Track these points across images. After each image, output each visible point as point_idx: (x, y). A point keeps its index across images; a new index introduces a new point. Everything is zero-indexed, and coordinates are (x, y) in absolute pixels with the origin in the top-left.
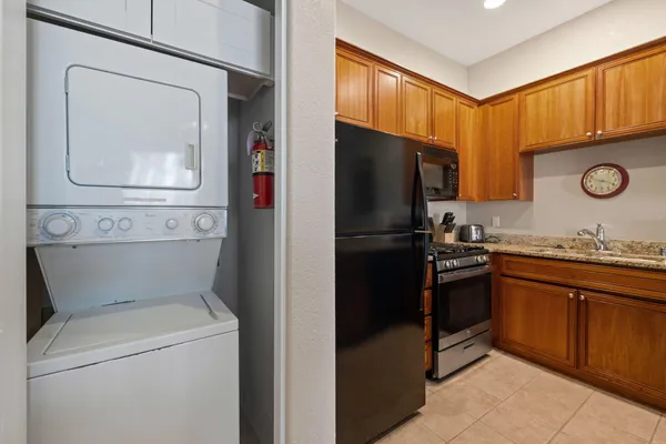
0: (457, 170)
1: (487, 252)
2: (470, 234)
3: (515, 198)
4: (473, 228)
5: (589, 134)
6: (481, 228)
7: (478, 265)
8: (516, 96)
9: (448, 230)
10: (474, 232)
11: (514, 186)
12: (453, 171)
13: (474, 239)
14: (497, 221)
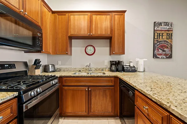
0: (42, 37)
1: (57, 77)
2: (49, 69)
3: (67, 54)
4: (50, 66)
5: (89, 34)
6: (53, 65)
7: (53, 85)
8: (67, 14)
9: (37, 68)
10: (50, 67)
11: (66, 49)
12: (39, 37)
13: (51, 71)
14: (60, 62)
